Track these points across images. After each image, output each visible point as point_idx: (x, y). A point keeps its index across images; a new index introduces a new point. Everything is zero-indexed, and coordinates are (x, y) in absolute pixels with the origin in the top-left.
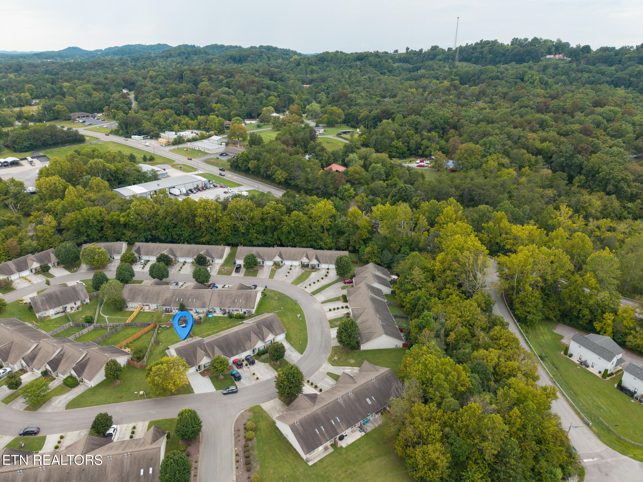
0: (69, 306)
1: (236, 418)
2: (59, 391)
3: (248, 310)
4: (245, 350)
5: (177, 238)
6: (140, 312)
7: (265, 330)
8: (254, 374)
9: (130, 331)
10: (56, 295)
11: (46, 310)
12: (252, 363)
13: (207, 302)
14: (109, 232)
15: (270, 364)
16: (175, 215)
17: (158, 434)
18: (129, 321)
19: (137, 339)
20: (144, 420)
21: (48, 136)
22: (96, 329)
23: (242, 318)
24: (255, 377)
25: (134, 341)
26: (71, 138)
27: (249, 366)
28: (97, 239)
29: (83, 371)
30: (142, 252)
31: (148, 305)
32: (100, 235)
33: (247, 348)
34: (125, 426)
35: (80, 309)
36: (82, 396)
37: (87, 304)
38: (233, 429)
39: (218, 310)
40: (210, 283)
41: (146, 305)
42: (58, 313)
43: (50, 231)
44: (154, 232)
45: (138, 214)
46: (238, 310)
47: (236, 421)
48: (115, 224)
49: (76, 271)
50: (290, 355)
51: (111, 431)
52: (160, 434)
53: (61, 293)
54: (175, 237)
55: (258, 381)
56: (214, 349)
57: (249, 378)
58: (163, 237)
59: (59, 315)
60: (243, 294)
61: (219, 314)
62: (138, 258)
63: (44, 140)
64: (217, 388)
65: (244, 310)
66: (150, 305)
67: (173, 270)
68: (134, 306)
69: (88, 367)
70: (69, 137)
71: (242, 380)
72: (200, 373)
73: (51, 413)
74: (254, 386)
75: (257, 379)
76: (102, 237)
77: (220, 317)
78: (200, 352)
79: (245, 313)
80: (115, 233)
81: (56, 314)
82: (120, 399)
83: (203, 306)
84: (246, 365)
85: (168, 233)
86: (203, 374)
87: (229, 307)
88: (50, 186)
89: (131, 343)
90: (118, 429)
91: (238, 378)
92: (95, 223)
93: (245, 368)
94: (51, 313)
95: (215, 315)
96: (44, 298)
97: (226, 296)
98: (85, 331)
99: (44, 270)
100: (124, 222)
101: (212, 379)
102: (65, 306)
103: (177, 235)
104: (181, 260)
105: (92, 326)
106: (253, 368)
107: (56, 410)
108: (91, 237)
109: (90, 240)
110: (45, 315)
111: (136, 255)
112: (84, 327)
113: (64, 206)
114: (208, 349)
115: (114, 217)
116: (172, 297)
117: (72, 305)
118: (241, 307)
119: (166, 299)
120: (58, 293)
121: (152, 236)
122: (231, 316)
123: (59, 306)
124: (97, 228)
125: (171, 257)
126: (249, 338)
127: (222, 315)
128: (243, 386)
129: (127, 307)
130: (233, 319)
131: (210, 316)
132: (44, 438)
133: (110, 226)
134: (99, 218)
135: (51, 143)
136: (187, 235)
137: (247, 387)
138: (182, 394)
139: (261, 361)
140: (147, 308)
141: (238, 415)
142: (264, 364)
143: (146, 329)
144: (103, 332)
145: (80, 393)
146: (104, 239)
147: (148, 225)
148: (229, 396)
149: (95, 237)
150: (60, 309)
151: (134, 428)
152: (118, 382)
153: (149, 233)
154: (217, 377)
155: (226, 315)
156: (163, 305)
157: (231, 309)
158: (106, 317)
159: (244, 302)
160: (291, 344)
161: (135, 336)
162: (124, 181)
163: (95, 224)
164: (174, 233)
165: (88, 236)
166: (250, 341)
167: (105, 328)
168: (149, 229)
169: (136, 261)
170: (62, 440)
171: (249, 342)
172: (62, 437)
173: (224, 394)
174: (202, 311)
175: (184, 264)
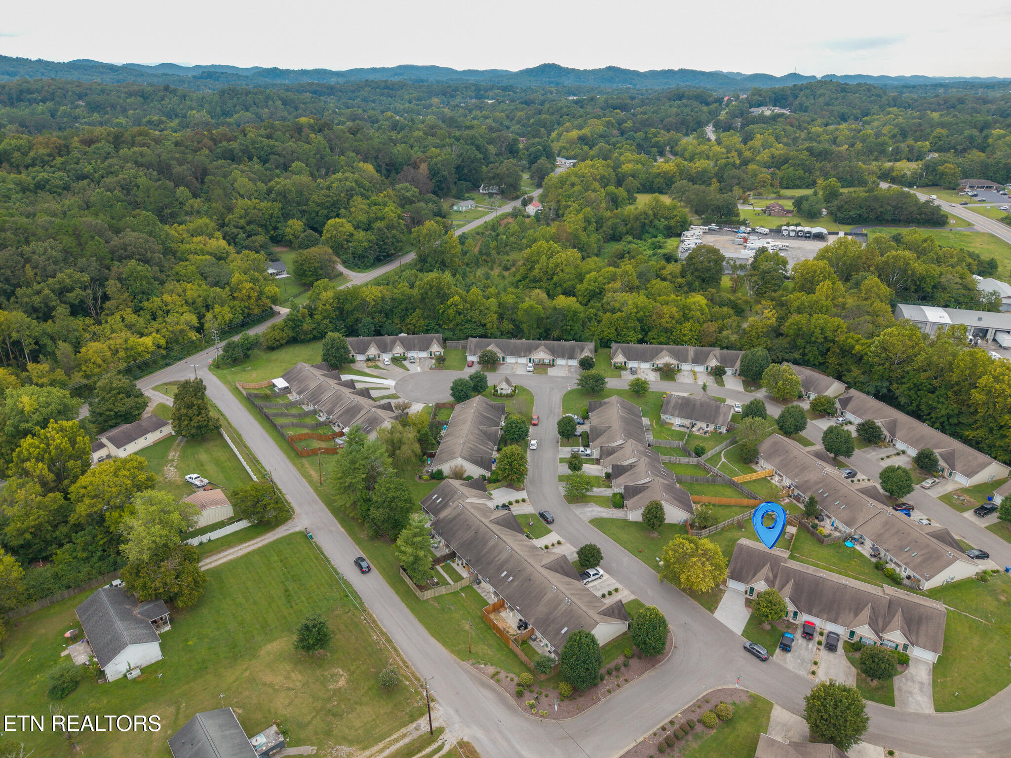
0: (700, 424)
1: (725, 687)
2: (601, 501)
3: (918, 577)
4: (835, 621)
5: (926, 412)
6: (765, 479)
7: (898, 618)
8: (816, 663)
9: (729, 492)
10: (694, 405)
11: (673, 415)
12: (831, 647)
13: (860, 521)
14: (833, 360)
15: (858, 674)
16: (940, 372)
17: (616, 612)
18: (740, 478)
19: (725, 506)
20: (633, 593)
21: (889, 208)
22: (698, 466)
23: (895, 580)
24: (814, 668)
25: (720, 506)
26: (923, 216)
27: (822, 647)
28: (814, 365)
29: (634, 496)
30: (849, 406)
31: (781, 476)
32: (821, 359)
33: (840, 621)
34: (614, 581)
35: (707, 435)
36: (612, 521)
37: (721, 433)
38: (705, 693)
39: (868, 543)
40: (904, 500)
41: (779, 475)
42: (683, 426)
43: (760, 330)
44: (895, 386)
45: (885, 349)
46: (899, 566)
47: (719, 690)
48: (846, 352)
49: (751, 391)
50: (911, 693)
51: (592, 572)
52: (619, 613)
53: (702, 404)
54: (923, 407)
55: (811, 676)
56: (787, 582)
57: (803, 661)
58: (903, 400)
59: (682, 429)
60: (927, 546)
61: (865, 550)
62: (839, 412)
63: (881, 213)
64: (746, 633)
65: (909, 572)
66: (784, 477)
67: (874, 453)
68: (764, 467)
69: (639, 496)
70: (920, 214)
71: (789, 655)
72: (747, 599)
73: (576, 515)
74: (797, 677)
75: (813, 673)
76: (823, 364)
77: (862, 555)
78: (765, 571)
79: (909, 577)
80: (840, 365)
81: (680, 426)
82: (637, 552)
83: (848, 524)
84: (820, 643)
85: (914, 396)
86: (748, 603)
87: (887, 551)
88: (808, 273)
89: (714, 505)
90: (604, 578)
91: (786, 648)
92: (821, 340)
93: (812, 645)
94: (676, 422)
95: (858, 547)
96: (680, 401)
97: (898, 532)
98: (685, 460)
99: (718, 373)
100: (859, 352)
101: (752, 618)
102: (695, 422)
103: (928, 405)
104: (900, 446)
105: (695, 460)
106: (824, 654)
107: (581, 516)
108: (806, 358)
109: (804, 361)
110: (668, 421)
111: (838, 405)
112: (690, 455)
113: (802, 304)
114: (779, 576)
115: (849, 340)
116: (817, 483)
117: (704, 425)
118: (906, 564)
119: (806, 481)
120: (698, 403)
121: (889, 390)
122: (879, 567)
123: (688, 418)
124: (821, 348)
125: (886, 432)
126: (857, 611)
127: (867, 555)
128: (781, 663)
129: (757, 463)
130: (880, 573)
131: (849, 544)
132: (549, 532)
133: (838, 351)
134: (829, 334)
135: (889, 218)
136: (943, 412)
137: (786, 669)
138: (699, 602)
139: (848, 658)
140: (777, 478)
141: (731, 686)
142: (849, 664)
143: (746, 501)
144: (701, 474)
145: (614, 517)
146: (821, 367)
147: (891, 371)
148: (748, 656)
149: (812, 359)
150: (687, 422)
151: (616, 590)
152: (655, 535)
153: (886, 384)
154: (761, 623)
155: (874, 560)
156: (796, 487)
157: (889, 556)
158: (723, 460)
159: (919, 560)
160: (934, 681)
161: (724, 501)
162: (932, 297)
163: (819, 341)
164: (924, 400)
165: (804, 355)
166: (856, 615)
167: (708, 471)
168: (890, 380)
169: (833, 416)
170: (556, 545)
171: (852, 615)
172: (559, 543)
173: (745, 648)
174: (843, 529)
175: (898, 454)
